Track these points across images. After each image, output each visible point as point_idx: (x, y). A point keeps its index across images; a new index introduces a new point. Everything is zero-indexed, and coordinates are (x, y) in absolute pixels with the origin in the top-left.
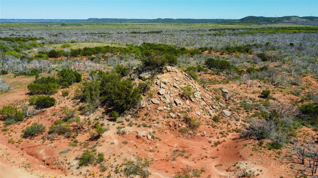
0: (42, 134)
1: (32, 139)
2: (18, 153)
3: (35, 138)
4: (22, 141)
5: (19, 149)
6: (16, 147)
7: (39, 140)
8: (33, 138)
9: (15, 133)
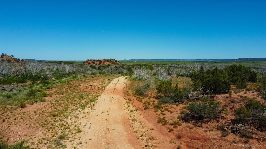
0: (218, 121)
1: (199, 126)
2: (171, 142)
3: (205, 125)
4: (180, 125)
5: (173, 136)
6: (169, 130)
7: (212, 130)
8: (199, 124)
9: (170, 112)
